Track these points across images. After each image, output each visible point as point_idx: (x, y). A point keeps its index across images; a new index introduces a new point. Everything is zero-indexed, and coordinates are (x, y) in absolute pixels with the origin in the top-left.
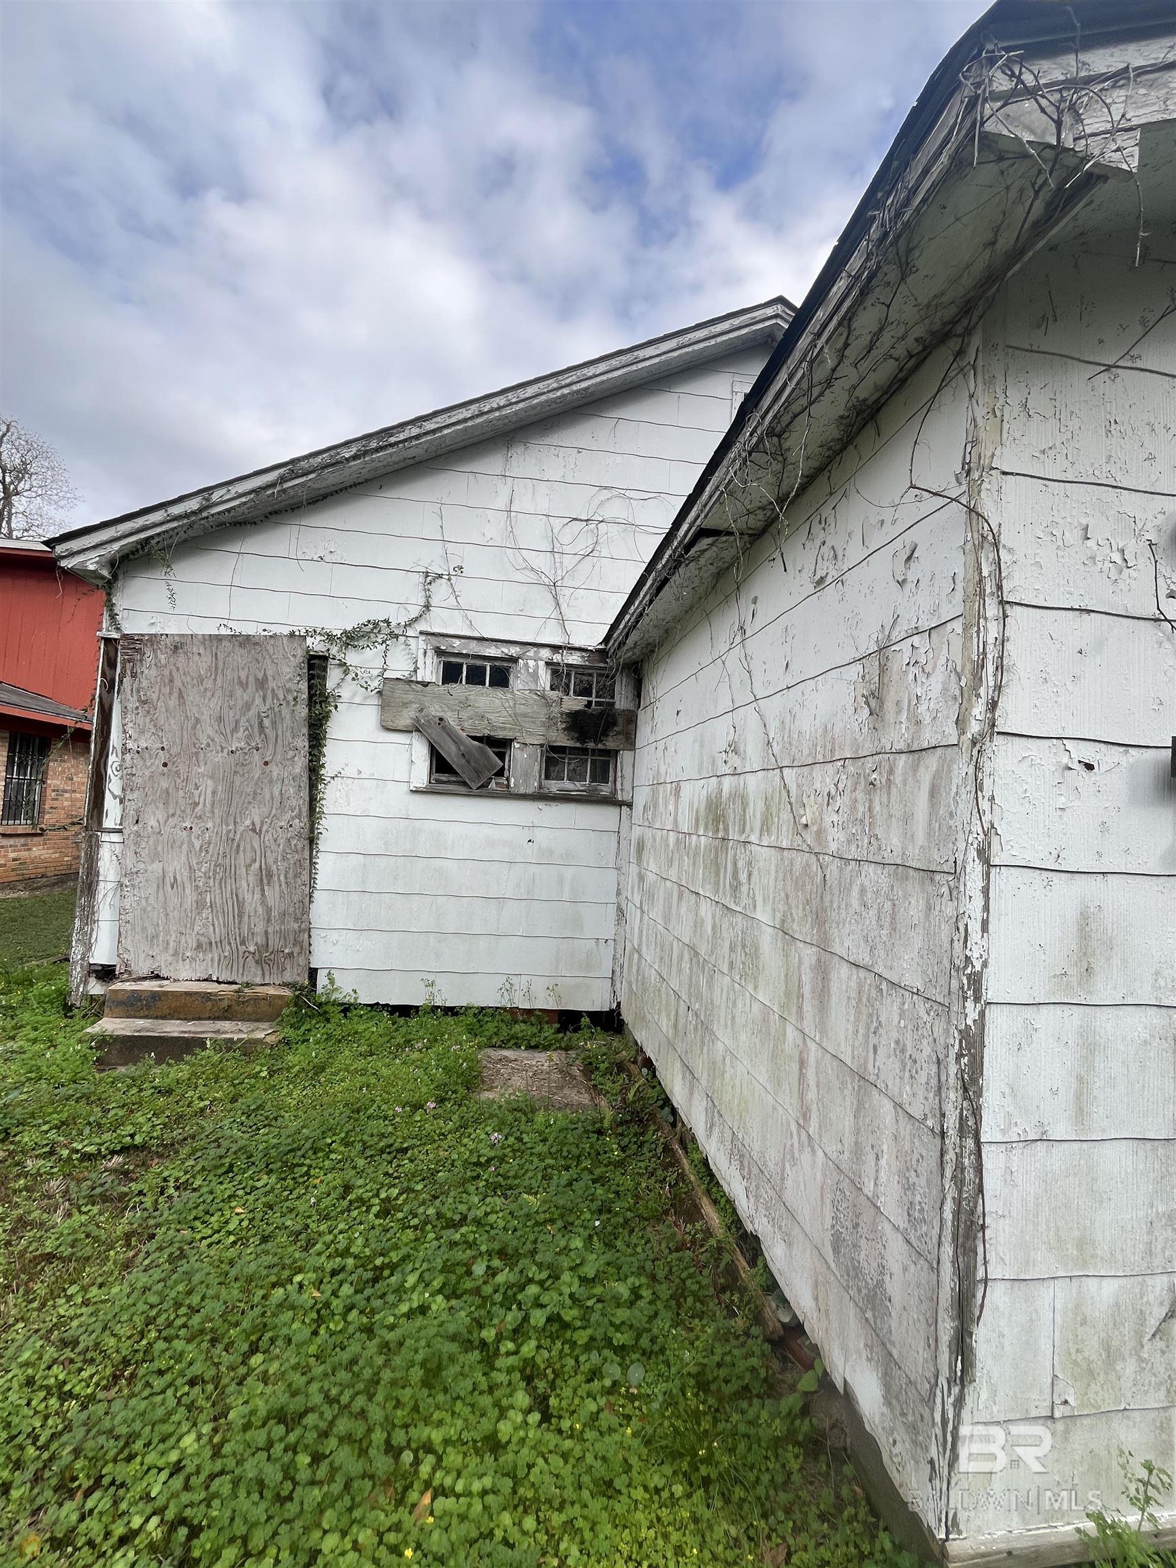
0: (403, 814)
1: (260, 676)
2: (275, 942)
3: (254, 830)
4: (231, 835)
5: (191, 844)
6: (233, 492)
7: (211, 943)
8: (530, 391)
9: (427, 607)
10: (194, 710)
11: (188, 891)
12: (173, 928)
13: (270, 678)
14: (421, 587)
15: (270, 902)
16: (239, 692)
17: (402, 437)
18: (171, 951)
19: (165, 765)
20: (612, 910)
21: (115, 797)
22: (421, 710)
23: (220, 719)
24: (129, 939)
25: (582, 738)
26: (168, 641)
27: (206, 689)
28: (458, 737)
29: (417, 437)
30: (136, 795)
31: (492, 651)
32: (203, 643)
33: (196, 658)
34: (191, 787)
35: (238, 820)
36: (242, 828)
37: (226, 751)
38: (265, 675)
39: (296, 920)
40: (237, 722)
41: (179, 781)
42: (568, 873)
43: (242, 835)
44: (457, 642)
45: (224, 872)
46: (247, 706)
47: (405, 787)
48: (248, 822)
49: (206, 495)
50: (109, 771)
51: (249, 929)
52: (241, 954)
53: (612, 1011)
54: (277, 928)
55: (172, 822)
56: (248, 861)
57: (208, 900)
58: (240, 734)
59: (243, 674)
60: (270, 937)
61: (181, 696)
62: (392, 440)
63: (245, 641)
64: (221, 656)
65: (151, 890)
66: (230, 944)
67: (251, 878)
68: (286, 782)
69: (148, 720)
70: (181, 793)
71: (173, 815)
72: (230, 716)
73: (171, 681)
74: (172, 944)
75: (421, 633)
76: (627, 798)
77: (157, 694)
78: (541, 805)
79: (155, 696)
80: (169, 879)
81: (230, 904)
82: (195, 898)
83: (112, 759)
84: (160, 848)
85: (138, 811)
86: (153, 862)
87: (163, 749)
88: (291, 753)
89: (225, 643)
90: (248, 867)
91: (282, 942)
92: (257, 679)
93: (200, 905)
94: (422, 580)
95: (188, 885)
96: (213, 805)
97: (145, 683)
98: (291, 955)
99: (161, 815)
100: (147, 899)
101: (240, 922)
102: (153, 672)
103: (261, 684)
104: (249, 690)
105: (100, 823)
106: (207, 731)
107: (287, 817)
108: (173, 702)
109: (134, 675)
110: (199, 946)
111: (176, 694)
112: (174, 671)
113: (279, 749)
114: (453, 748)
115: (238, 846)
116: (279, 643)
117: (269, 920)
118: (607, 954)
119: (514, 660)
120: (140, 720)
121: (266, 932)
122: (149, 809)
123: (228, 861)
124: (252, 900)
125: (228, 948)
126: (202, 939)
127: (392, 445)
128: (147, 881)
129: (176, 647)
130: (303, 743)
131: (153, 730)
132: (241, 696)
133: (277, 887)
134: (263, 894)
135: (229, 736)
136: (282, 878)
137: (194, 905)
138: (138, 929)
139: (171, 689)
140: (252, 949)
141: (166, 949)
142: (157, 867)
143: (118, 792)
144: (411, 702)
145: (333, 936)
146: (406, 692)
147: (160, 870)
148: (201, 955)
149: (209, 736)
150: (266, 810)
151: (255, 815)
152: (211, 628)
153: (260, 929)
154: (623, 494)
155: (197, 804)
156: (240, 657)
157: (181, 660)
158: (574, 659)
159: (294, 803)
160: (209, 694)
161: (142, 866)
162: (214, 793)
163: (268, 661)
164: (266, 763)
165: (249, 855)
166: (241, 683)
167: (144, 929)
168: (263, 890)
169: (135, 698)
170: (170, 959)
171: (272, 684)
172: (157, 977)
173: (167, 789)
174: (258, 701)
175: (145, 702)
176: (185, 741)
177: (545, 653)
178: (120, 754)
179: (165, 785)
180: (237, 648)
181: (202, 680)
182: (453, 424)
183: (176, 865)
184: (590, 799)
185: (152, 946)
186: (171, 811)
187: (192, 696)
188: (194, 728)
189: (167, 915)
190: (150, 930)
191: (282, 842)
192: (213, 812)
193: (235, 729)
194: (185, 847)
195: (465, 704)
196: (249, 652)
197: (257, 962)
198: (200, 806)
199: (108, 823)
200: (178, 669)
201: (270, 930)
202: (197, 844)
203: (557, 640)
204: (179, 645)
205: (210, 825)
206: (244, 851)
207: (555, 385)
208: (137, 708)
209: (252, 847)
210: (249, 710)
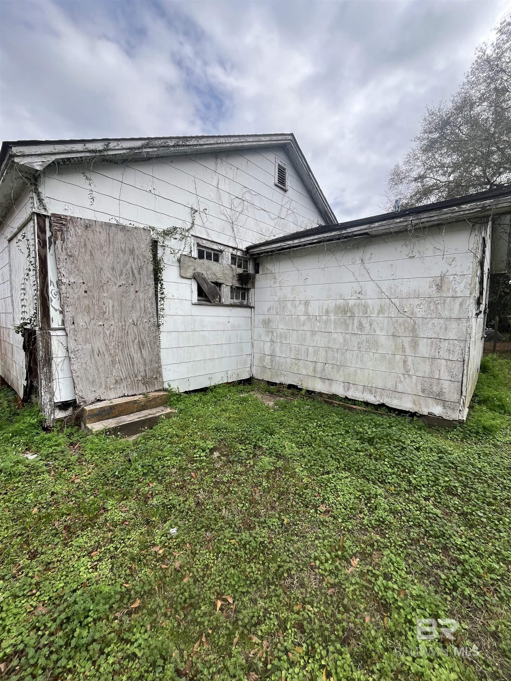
0: (189, 314)
1: (131, 248)
2: (149, 374)
3: (134, 324)
4: (124, 327)
5: (104, 333)
6: (120, 145)
7: (122, 379)
8: (232, 140)
9: (193, 224)
10: (99, 262)
11: (106, 356)
12: (102, 375)
13: (136, 249)
14: (190, 215)
15: (145, 356)
16: (121, 255)
17: (191, 143)
18: (103, 387)
19: (86, 292)
20: (250, 344)
21: (56, 310)
22: (194, 270)
23: (113, 269)
24: (80, 385)
25: (242, 284)
26: (82, 222)
27: (105, 252)
28: (208, 282)
29: (196, 145)
30: (70, 309)
31: (215, 247)
32: (101, 226)
33: (98, 234)
34: (101, 303)
35: (126, 319)
36: (128, 324)
37: (117, 285)
38: (133, 247)
39: (157, 362)
40: (122, 271)
41: (94, 301)
42: (239, 332)
43: (129, 327)
44: (204, 242)
45: (122, 345)
46: (126, 263)
47: (190, 302)
48: (131, 321)
49: (106, 143)
50: (50, 295)
51: (138, 370)
52: (136, 381)
53: (251, 377)
54: (149, 367)
55: (93, 322)
56: (133, 339)
57: (117, 360)
58: (123, 277)
59: (123, 246)
60: (147, 372)
61: (91, 254)
62: (188, 143)
63: (123, 228)
64: (111, 235)
65: (87, 358)
66: (130, 378)
67: (135, 347)
68: (146, 300)
69: (73, 266)
70: (96, 307)
71: (93, 319)
72: (118, 267)
73: (85, 245)
74: (103, 383)
75: (192, 235)
76: (253, 305)
77: (77, 252)
78: (231, 308)
79: (76, 253)
80: (96, 352)
81: (128, 360)
82: (110, 359)
83: (51, 288)
84: (88, 336)
85: (73, 318)
86: (85, 344)
87: (84, 283)
88: (147, 287)
89: (113, 228)
90: (133, 341)
91: (152, 373)
92: (130, 249)
93: (113, 362)
94: (190, 211)
95: (106, 354)
96: (113, 313)
97: (70, 245)
98: (156, 378)
99: (87, 319)
100: (86, 363)
101: (133, 368)
102: (74, 239)
103: (132, 252)
104: (126, 255)
105: (49, 325)
106: (107, 274)
107: (148, 317)
108: (87, 257)
109: (63, 240)
110: (116, 382)
111: (89, 253)
112: (87, 240)
113: (142, 285)
114: (206, 286)
115: (128, 332)
116: (139, 232)
117: (145, 365)
118: (249, 358)
119: (221, 251)
120: (68, 266)
121: (145, 370)
122: (80, 316)
123: (123, 340)
124: (137, 356)
125: (130, 380)
126: (117, 378)
127: (187, 146)
128: (84, 354)
129: (87, 227)
130: (152, 282)
131: (77, 272)
132: (122, 258)
133: (147, 350)
134: (141, 354)
135: (118, 277)
136: (149, 345)
137: (111, 362)
138: (84, 379)
139: (86, 250)
140: (140, 379)
141: (101, 386)
142: (88, 346)
143: (58, 307)
144: (190, 266)
145: (168, 367)
146: (189, 262)
147: (90, 347)
148: (118, 386)
149: (108, 277)
150: (138, 314)
151: (135, 316)
152: (105, 219)
153: (142, 369)
154: (250, 191)
155: (105, 313)
156: (120, 236)
157: (90, 235)
158: (239, 253)
159: (150, 310)
160: (106, 255)
161: (80, 346)
162: (113, 306)
163: (135, 240)
164: (137, 292)
165: (133, 336)
166: (122, 251)
167: (87, 379)
168: (141, 352)
169: (64, 253)
170: (104, 391)
171: (137, 252)
172: (99, 400)
173: (88, 305)
174: (131, 260)
175: (70, 256)
176: (96, 279)
177: (231, 250)
178: (56, 285)
179: (86, 302)
180: (119, 232)
181: (102, 247)
182: (207, 144)
183: (98, 344)
184: (241, 306)
185: (93, 386)
186: (92, 317)
187: (98, 255)
188: (100, 272)
189: (98, 370)
190: (91, 379)
191: (147, 328)
192: (113, 316)
193: (121, 274)
194: (102, 335)
195: (209, 269)
196: (125, 235)
197: (143, 384)
198: (107, 313)
199: (54, 325)
200: (89, 239)
201: (147, 369)
202: (108, 333)
203: (234, 245)
204: (88, 225)
205: (113, 323)
206: (131, 334)
207: (239, 141)
208: (66, 259)
209: (134, 332)
210: (127, 265)
